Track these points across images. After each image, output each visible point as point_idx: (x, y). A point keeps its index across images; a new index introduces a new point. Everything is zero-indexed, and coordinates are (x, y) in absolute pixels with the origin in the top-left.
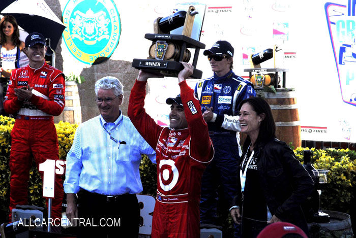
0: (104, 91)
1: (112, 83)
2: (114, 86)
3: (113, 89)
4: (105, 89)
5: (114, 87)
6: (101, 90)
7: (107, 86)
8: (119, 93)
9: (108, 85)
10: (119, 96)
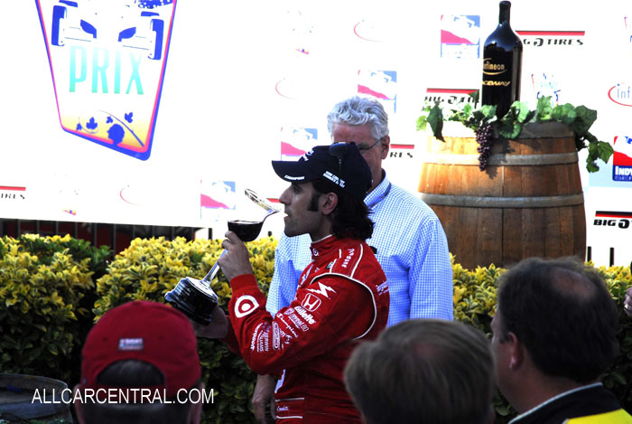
0: (348, 129)
1: (369, 111)
2: (374, 116)
3: (371, 124)
4: (352, 125)
5: (373, 121)
6: (343, 127)
7: (356, 118)
8: (382, 132)
9: (358, 114)
10: (382, 139)
